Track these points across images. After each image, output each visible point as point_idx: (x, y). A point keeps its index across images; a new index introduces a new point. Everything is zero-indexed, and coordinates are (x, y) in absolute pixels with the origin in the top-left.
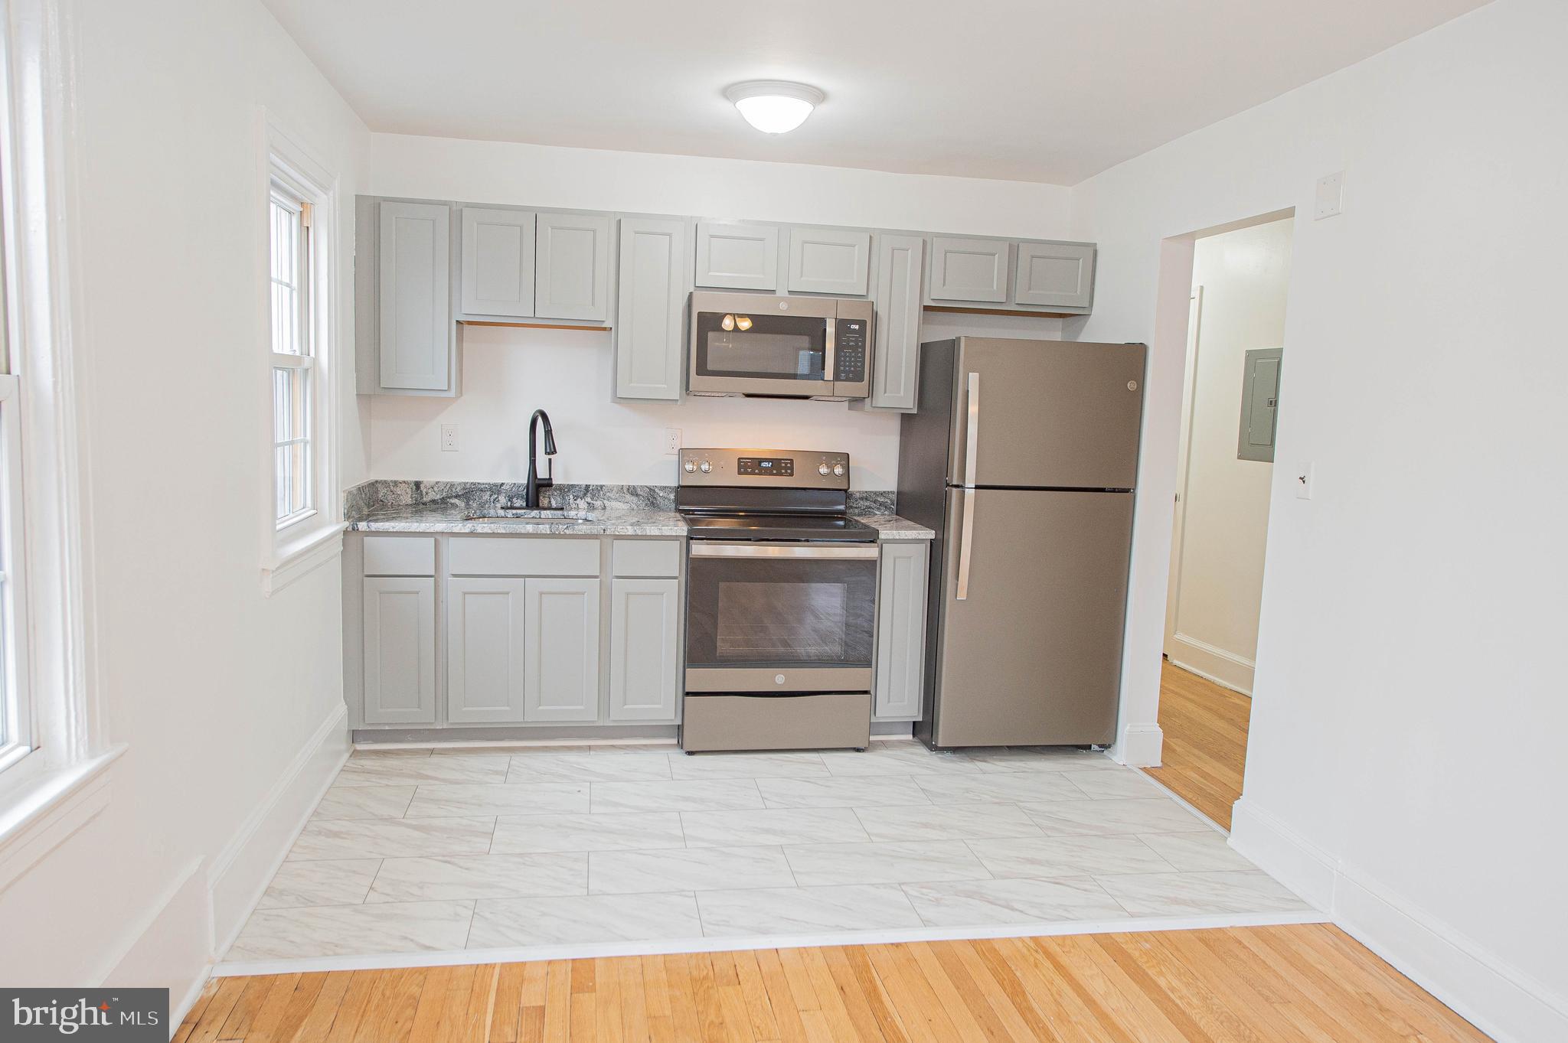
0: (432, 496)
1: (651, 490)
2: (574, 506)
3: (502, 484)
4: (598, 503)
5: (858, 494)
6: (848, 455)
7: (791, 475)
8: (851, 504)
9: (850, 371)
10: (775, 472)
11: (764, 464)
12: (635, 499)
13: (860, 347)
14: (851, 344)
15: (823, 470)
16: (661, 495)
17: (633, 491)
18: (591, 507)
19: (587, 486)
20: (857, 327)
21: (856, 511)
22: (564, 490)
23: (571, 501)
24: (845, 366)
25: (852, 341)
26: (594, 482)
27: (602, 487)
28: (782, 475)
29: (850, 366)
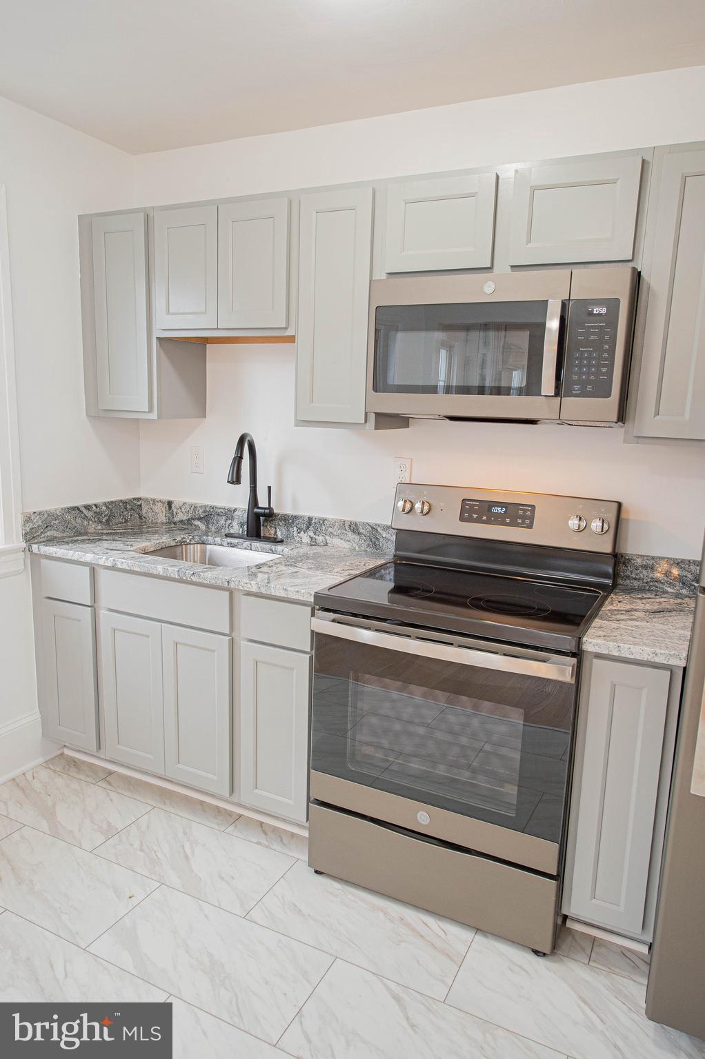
0: (181, 516)
1: (374, 529)
2: (297, 539)
3: (235, 510)
4: (320, 539)
5: (639, 561)
6: (620, 505)
7: (530, 526)
8: (628, 573)
9: (588, 382)
10: (508, 520)
11: (495, 510)
12: (357, 537)
13: (607, 342)
14: (592, 338)
15: (573, 523)
16: (384, 536)
17: (354, 528)
18: (313, 543)
19: (310, 519)
20: (604, 311)
21: (636, 584)
22: (289, 520)
23: (295, 533)
24: (580, 374)
25: (594, 334)
26: (317, 514)
27: (324, 520)
28: (517, 525)
29: (588, 374)
